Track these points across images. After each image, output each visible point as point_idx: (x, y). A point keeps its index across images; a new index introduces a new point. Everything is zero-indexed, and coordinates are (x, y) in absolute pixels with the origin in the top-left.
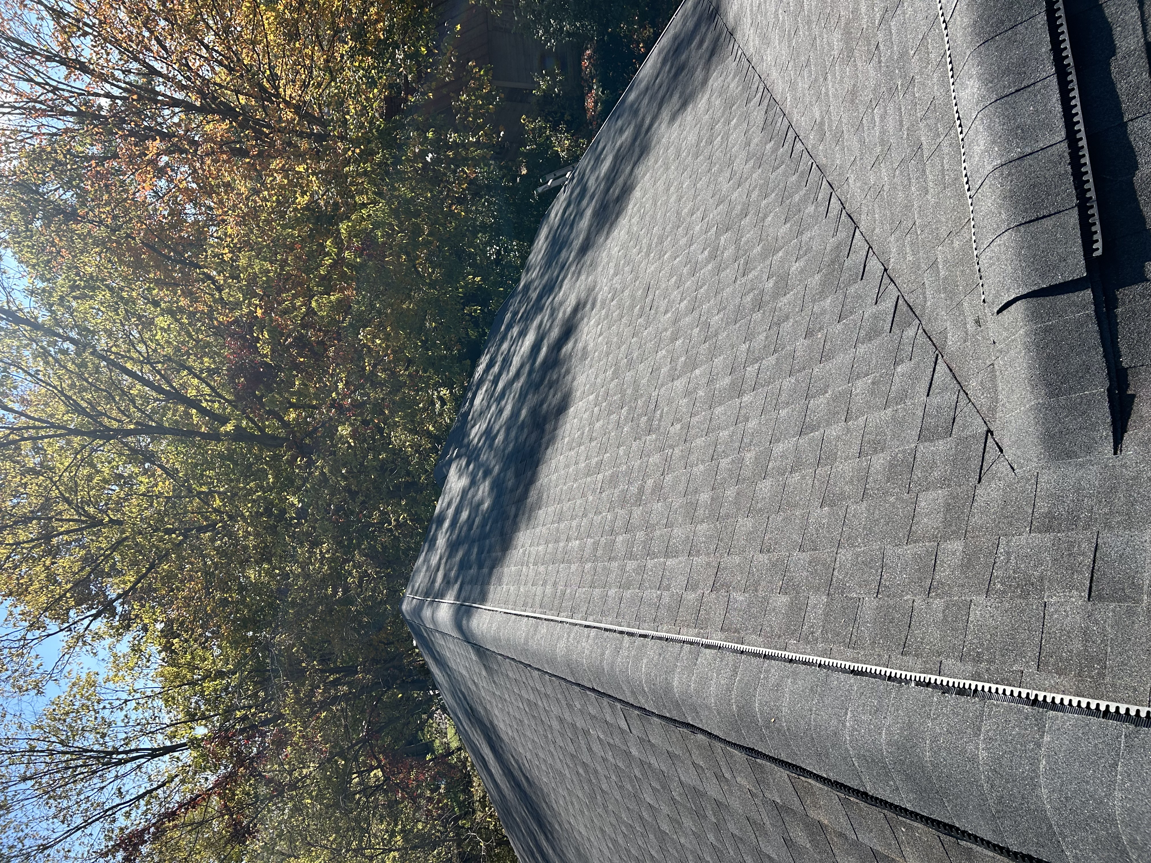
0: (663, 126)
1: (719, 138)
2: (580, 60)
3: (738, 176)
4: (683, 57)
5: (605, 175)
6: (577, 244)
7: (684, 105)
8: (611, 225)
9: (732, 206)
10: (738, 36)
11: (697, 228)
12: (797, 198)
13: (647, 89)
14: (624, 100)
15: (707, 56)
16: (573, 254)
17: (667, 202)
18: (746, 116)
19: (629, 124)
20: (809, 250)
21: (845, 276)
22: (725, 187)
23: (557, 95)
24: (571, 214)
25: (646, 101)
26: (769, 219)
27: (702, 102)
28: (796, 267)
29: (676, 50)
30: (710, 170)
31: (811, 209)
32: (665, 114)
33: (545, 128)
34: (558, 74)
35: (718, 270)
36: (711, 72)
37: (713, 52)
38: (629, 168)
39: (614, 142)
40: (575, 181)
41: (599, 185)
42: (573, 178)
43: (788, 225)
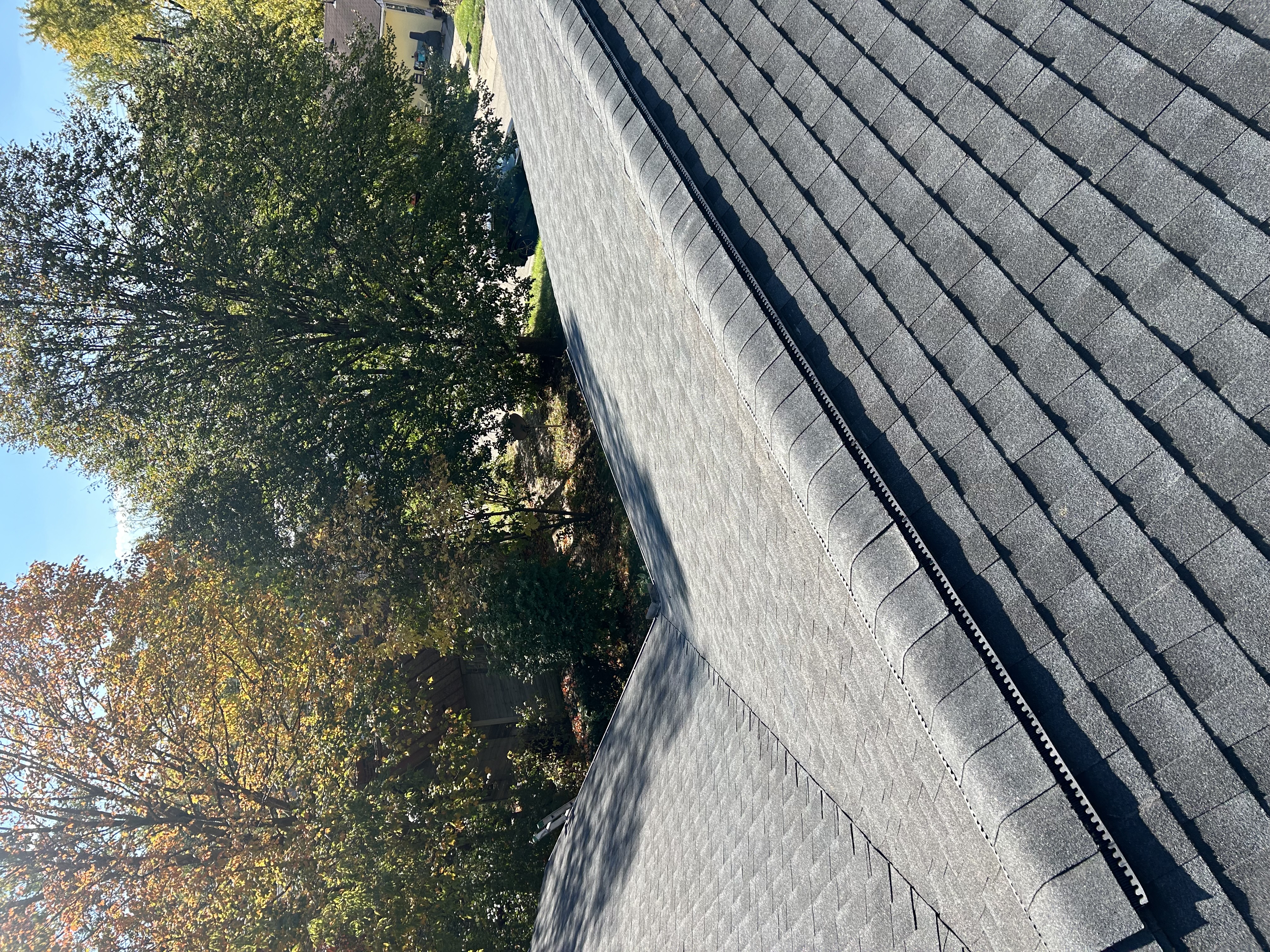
0: (659, 753)
1: (719, 766)
2: (560, 687)
3: (749, 808)
4: (663, 681)
5: (608, 811)
6: (591, 896)
7: (674, 731)
8: (625, 871)
9: (752, 842)
10: (710, 659)
11: (721, 871)
12: (817, 832)
13: (633, 715)
14: (612, 728)
15: (685, 680)
16: (588, 911)
17: (680, 841)
18: (740, 742)
19: (623, 753)
20: (848, 894)
21: (897, 925)
22: (739, 822)
23: (542, 724)
24: (577, 860)
25: (635, 727)
26: (795, 857)
27: (691, 728)
28: (840, 915)
29: (654, 675)
30: (718, 802)
31: (835, 844)
32: (658, 741)
33: (535, 759)
34: (539, 703)
35: (757, 923)
36: (693, 696)
37: (690, 676)
38: (632, 802)
39: (610, 774)
40: (576, 820)
41: (603, 823)
42: (573, 817)
43: (818, 864)
